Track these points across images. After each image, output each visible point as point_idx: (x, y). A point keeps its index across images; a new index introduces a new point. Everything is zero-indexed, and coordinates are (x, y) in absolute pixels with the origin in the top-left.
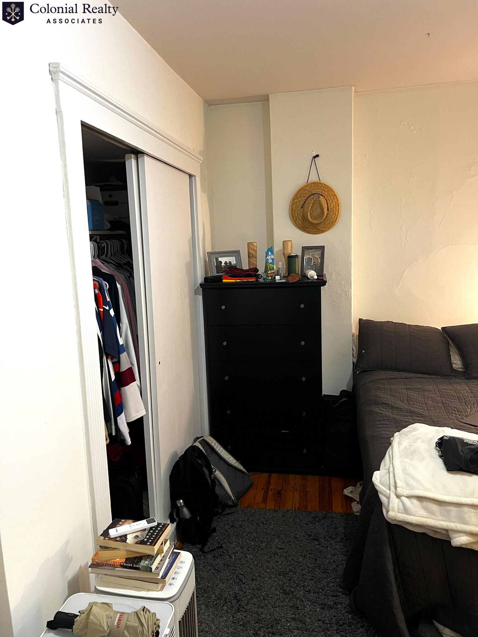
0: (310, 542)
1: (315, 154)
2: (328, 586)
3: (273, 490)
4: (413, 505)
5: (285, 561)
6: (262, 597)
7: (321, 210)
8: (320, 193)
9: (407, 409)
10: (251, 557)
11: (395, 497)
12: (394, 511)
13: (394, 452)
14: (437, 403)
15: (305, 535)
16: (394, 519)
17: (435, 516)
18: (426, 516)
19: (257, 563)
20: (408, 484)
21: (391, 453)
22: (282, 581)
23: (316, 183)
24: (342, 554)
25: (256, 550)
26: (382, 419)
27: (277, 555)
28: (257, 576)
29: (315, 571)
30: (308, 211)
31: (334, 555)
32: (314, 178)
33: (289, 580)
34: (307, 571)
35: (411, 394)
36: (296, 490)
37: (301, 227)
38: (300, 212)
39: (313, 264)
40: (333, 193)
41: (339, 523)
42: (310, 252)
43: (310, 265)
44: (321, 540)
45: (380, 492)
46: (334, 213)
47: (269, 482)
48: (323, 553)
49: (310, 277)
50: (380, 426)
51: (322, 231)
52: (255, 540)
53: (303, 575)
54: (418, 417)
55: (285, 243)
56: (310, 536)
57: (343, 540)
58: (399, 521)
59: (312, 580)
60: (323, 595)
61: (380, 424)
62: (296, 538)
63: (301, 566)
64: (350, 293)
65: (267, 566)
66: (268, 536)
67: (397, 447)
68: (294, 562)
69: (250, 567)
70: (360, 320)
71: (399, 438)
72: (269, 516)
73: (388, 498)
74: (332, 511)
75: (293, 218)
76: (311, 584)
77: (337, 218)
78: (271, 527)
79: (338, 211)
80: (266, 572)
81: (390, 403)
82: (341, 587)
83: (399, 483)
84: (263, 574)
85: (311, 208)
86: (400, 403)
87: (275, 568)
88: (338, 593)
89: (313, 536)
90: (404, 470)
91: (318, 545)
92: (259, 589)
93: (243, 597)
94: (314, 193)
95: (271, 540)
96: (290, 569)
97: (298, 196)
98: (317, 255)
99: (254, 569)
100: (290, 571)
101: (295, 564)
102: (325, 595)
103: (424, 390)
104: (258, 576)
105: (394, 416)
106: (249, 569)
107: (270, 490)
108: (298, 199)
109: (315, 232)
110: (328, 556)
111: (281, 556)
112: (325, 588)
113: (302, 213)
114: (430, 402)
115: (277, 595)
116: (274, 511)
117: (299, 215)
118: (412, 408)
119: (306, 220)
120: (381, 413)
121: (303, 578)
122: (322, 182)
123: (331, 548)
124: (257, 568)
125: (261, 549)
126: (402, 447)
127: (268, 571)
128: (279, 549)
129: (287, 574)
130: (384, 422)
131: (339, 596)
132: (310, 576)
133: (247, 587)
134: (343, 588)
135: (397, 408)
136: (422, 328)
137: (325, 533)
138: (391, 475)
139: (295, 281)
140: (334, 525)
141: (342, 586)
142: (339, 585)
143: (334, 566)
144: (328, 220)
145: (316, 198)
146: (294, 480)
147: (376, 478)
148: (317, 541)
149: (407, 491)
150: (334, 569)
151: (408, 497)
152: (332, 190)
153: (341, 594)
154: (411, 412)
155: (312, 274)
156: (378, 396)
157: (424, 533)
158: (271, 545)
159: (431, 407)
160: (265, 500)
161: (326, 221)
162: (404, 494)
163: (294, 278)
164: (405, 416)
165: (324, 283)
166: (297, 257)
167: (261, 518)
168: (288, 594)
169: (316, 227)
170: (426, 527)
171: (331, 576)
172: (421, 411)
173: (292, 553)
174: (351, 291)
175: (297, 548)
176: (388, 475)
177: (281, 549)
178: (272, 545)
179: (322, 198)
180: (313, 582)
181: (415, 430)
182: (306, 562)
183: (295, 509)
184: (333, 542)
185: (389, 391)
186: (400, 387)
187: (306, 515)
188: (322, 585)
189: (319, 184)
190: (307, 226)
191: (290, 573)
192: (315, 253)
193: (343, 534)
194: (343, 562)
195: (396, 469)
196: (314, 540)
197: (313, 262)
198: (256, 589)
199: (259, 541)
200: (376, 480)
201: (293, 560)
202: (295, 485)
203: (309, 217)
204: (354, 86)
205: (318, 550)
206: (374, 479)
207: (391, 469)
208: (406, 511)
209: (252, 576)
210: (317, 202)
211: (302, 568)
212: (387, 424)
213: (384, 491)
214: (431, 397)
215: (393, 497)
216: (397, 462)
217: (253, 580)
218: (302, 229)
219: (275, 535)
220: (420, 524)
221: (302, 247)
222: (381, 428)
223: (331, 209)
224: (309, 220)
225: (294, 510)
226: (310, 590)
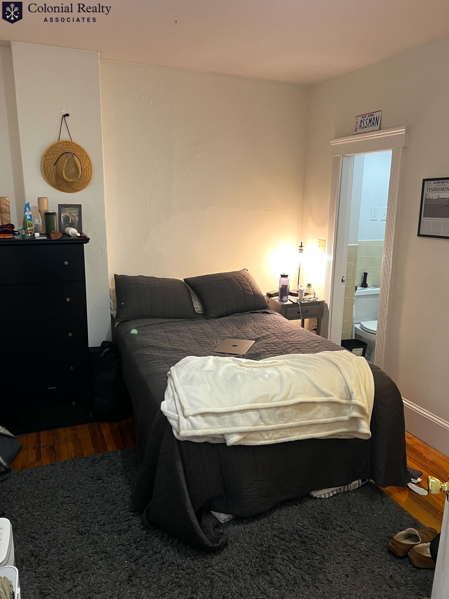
0: (94, 482)
1: (64, 112)
2: (119, 514)
3: (45, 446)
4: (199, 421)
5: (74, 507)
6: (60, 545)
7: (76, 169)
8: (73, 152)
9: (171, 348)
10: (39, 513)
11: (183, 418)
12: (184, 430)
13: (175, 382)
14: (191, 340)
15: (88, 478)
16: (184, 436)
17: (214, 426)
18: (209, 427)
19: (46, 517)
20: (192, 406)
21: (172, 383)
22: (75, 524)
23: (68, 142)
24: (125, 484)
25: (42, 506)
26: (152, 359)
27: (65, 504)
28: (49, 528)
29: (105, 505)
30: (63, 169)
31: (119, 487)
32: (65, 137)
33: (83, 521)
34: (97, 508)
35: (170, 335)
36: (69, 441)
37: (54, 185)
38: (53, 170)
39: (71, 222)
40: (85, 154)
41: (116, 459)
42: (67, 209)
43: (68, 223)
44: (104, 478)
45: (169, 417)
46: (87, 173)
47: (39, 441)
48: (108, 489)
49: (71, 234)
50: (153, 365)
51: (76, 189)
52: (39, 497)
53: (94, 513)
54: (181, 353)
55: (41, 200)
56: (93, 477)
57: (123, 473)
58: (188, 437)
59: (103, 514)
60: (117, 523)
61: (153, 363)
62: (80, 483)
63: (91, 506)
64: (106, 250)
65: (57, 516)
66: (51, 490)
67: (177, 378)
68: (83, 505)
69: (40, 523)
70: (115, 275)
71: (176, 370)
72: (47, 472)
73: (178, 421)
74: (108, 451)
75: (46, 174)
76: (104, 518)
77: (90, 178)
78: (52, 481)
79: (91, 171)
80: (57, 522)
81: (155, 345)
82: (131, 511)
83: (185, 406)
84: (55, 525)
85: (65, 167)
86: (163, 343)
87: (66, 516)
88: (130, 517)
89: (95, 477)
90: (187, 395)
91: (103, 484)
92: (54, 540)
93: (40, 551)
94: (66, 151)
95: (55, 492)
96: (81, 512)
97: (50, 153)
98: (74, 213)
99: (45, 523)
100: (81, 513)
101: (85, 506)
102: (119, 523)
103: (179, 331)
104: (51, 528)
105: (162, 355)
106: (40, 525)
107: (41, 447)
108: (50, 156)
109: (69, 191)
110: (113, 490)
111: (69, 503)
112: (117, 517)
113: (55, 170)
114: (186, 340)
115: (74, 538)
116: (52, 465)
117: (52, 172)
118: (174, 347)
119: (60, 178)
120: (151, 354)
121: (96, 515)
122: (74, 141)
123: (114, 482)
124: (47, 522)
125: (47, 504)
126: (181, 378)
127: (60, 520)
128: (65, 497)
129: (80, 516)
130: (156, 361)
131: (131, 519)
132: (101, 511)
133: (41, 542)
134: (133, 512)
135: (163, 348)
136: (169, 280)
137: (106, 472)
138: (177, 402)
139: (58, 238)
140: (112, 463)
141: (133, 510)
142: (129, 511)
143: (121, 496)
144: (81, 179)
145: (71, 157)
146: (65, 432)
147: (164, 407)
148: (100, 480)
149: (192, 411)
150: (122, 499)
151: (194, 416)
152: (84, 150)
153: (132, 517)
154: (175, 350)
155: (72, 231)
156: (144, 341)
157: (205, 442)
158: (56, 497)
159: (188, 344)
160: (39, 458)
161: (80, 181)
162: (191, 414)
163: (57, 235)
164: (171, 353)
165: (87, 240)
166: (55, 214)
167: (39, 476)
168: (84, 534)
169: (70, 186)
170: (207, 436)
171: (121, 505)
172: (181, 348)
173: (79, 497)
174: (107, 248)
175: (83, 491)
176: (174, 402)
177: (67, 497)
178: (58, 497)
179: (76, 158)
180: (105, 515)
181: (188, 362)
182: (95, 501)
183: (72, 458)
184: (114, 476)
185: (151, 335)
186: (159, 331)
187: (85, 461)
188: (114, 516)
189: (71, 144)
190: (61, 184)
191: (82, 515)
192: (72, 211)
193: (122, 467)
194: (128, 490)
195: (180, 396)
196: (97, 480)
197: (70, 220)
198: (52, 541)
199: (43, 497)
200: (164, 408)
201: (82, 503)
202: (66, 437)
203: (64, 175)
204: (100, 52)
205: (103, 487)
206: (162, 408)
207: (176, 397)
208: (194, 427)
209: (45, 530)
210: (72, 161)
211: (92, 507)
212: (158, 363)
213: (174, 416)
214: (186, 336)
215: (182, 418)
216: (180, 390)
217: (46, 533)
218: (55, 187)
219: (58, 487)
220: (205, 434)
221: (58, 204)
222: (154, 366)
223: (84, 169)
224: (64, 179)
225: (70, 458)
226: (104, 523)
